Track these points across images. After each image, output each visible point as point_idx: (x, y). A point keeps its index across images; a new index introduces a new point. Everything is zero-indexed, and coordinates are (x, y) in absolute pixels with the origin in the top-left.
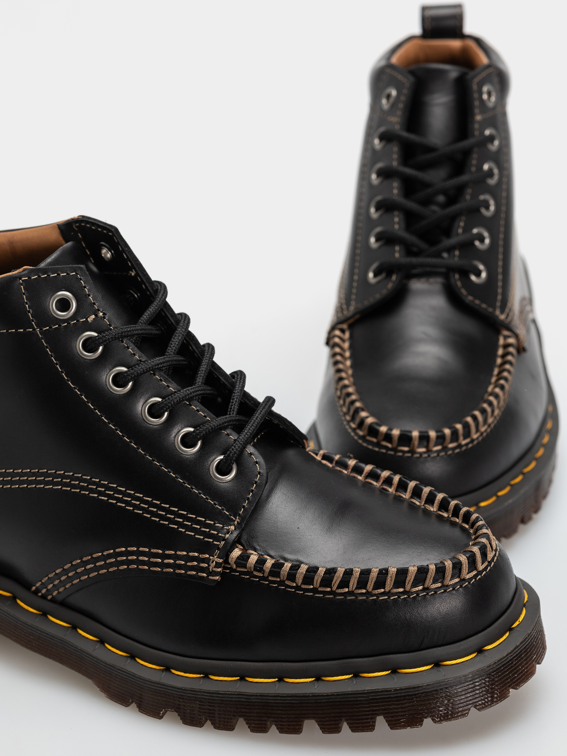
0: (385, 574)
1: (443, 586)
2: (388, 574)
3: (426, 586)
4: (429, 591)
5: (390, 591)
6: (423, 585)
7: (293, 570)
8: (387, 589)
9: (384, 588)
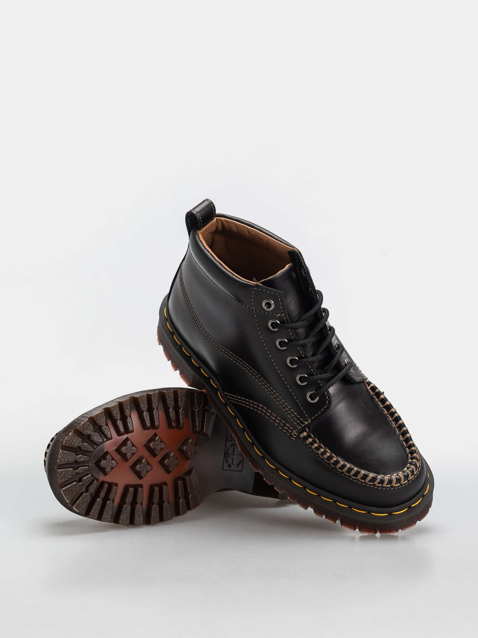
0: (358, 473)
1: (382, 486)
2: (359, 474)
3: (374, 483)
4: (375, 486)
5: (359, 479)
6: (373, 483)
7: (322, 454)
8: (358, 478)
9: (357, 477)
